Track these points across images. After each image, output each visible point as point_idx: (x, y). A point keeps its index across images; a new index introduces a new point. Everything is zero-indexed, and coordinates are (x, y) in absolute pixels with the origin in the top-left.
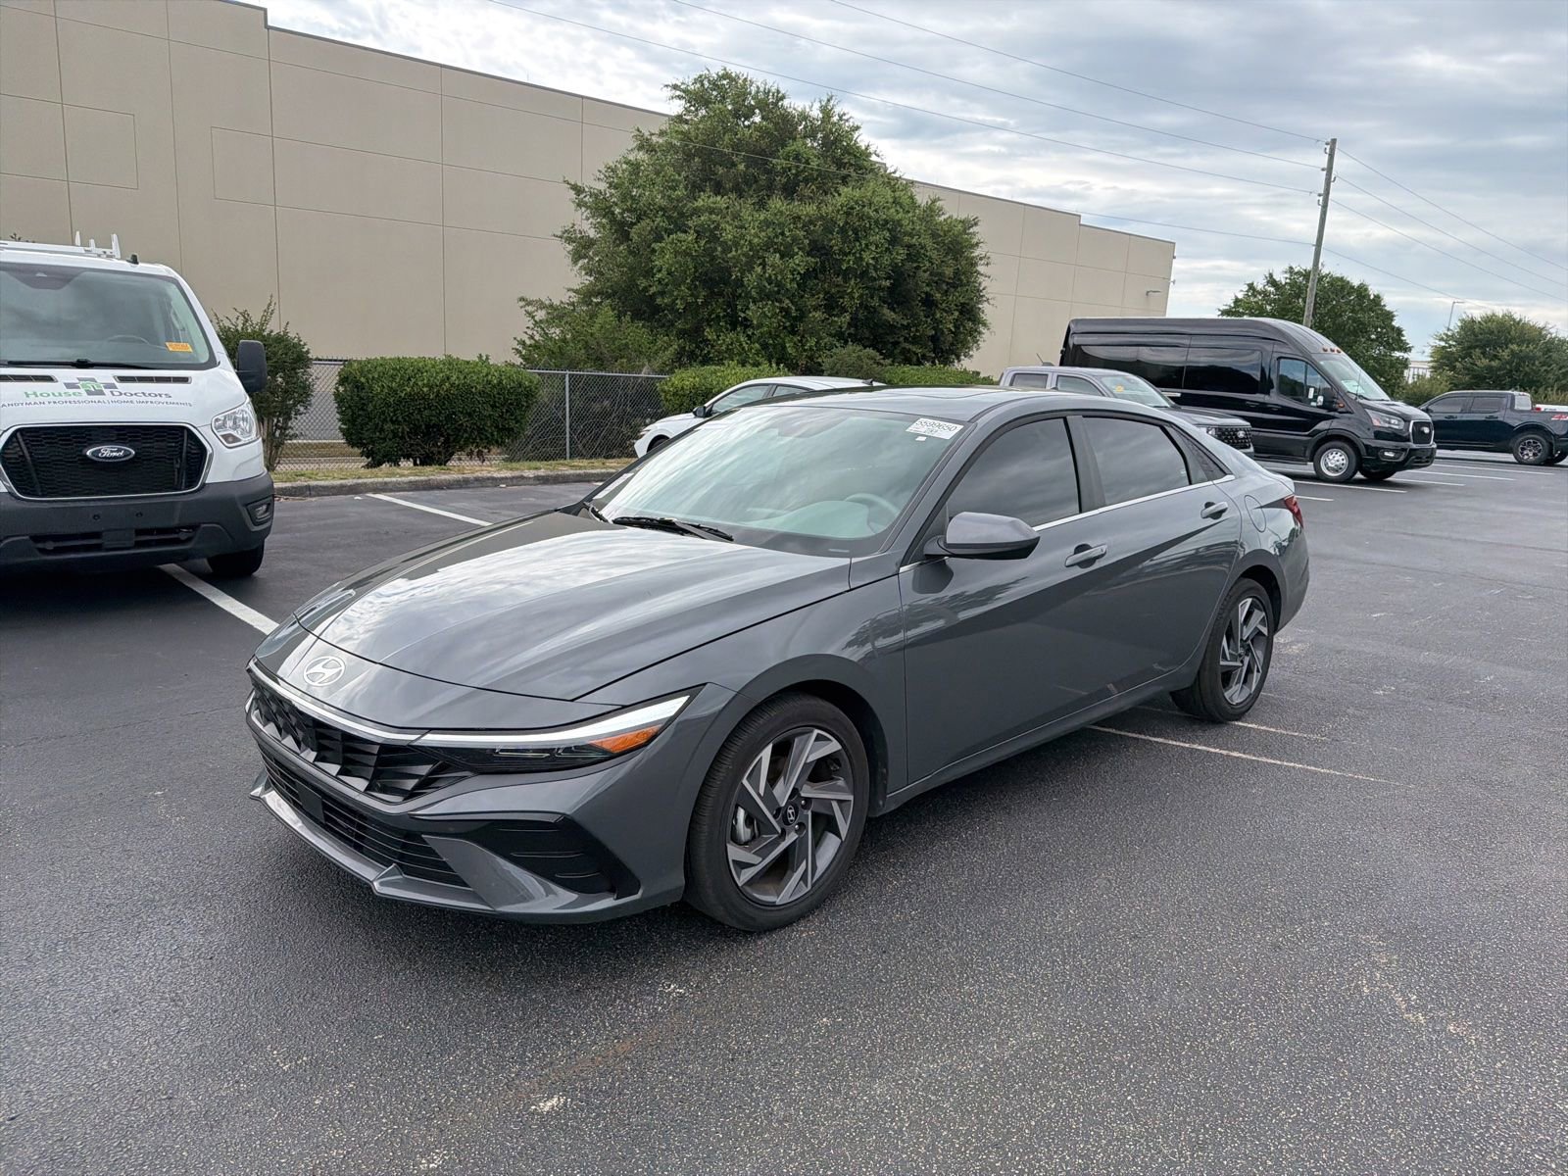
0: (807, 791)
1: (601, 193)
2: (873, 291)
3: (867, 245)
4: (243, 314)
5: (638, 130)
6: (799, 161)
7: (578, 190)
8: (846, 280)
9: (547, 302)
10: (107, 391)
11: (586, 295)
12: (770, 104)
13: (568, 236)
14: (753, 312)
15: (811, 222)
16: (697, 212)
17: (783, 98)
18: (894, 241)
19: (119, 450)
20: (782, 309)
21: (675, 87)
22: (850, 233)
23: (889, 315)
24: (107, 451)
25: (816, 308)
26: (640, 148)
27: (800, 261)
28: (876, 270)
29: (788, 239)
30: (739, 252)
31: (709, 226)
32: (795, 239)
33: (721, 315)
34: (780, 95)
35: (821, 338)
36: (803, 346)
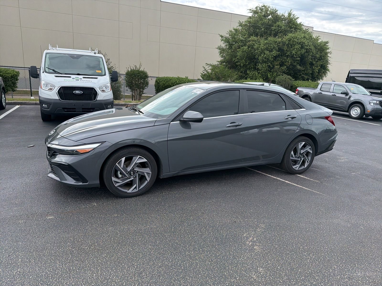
0: (136, 169)
1: (227, 37)
2: (295, 61)
3: (294, 49)
4: (135, 66)
5: (239, 21)
6: (279, 27)
7: (222, 37)
8: (287, 58)
9: (212, 64)
10: (80, 80)
11: (222, 62)
12: (274, 13)
13: (219, 48)
14: (260, 66)
15: (280, 43)
16: (249, 41)
17: (277, 11)
18: (302, 47)
19: (80, 92)
20: (268, 65)
21: (250, 10)
22: (290, 45)
23: (299, 67)
24: (77, 92)
25: (277, 65)
26: (240, 26)
27: (274, 53)
28: (296, 55)
29: (272, 48)
30: (258, 51)
31: (252, 44)
32: (274, 47)
33: (252, 67)
34: (276, 10)
35: (278, 73)
36: (273, 75)
